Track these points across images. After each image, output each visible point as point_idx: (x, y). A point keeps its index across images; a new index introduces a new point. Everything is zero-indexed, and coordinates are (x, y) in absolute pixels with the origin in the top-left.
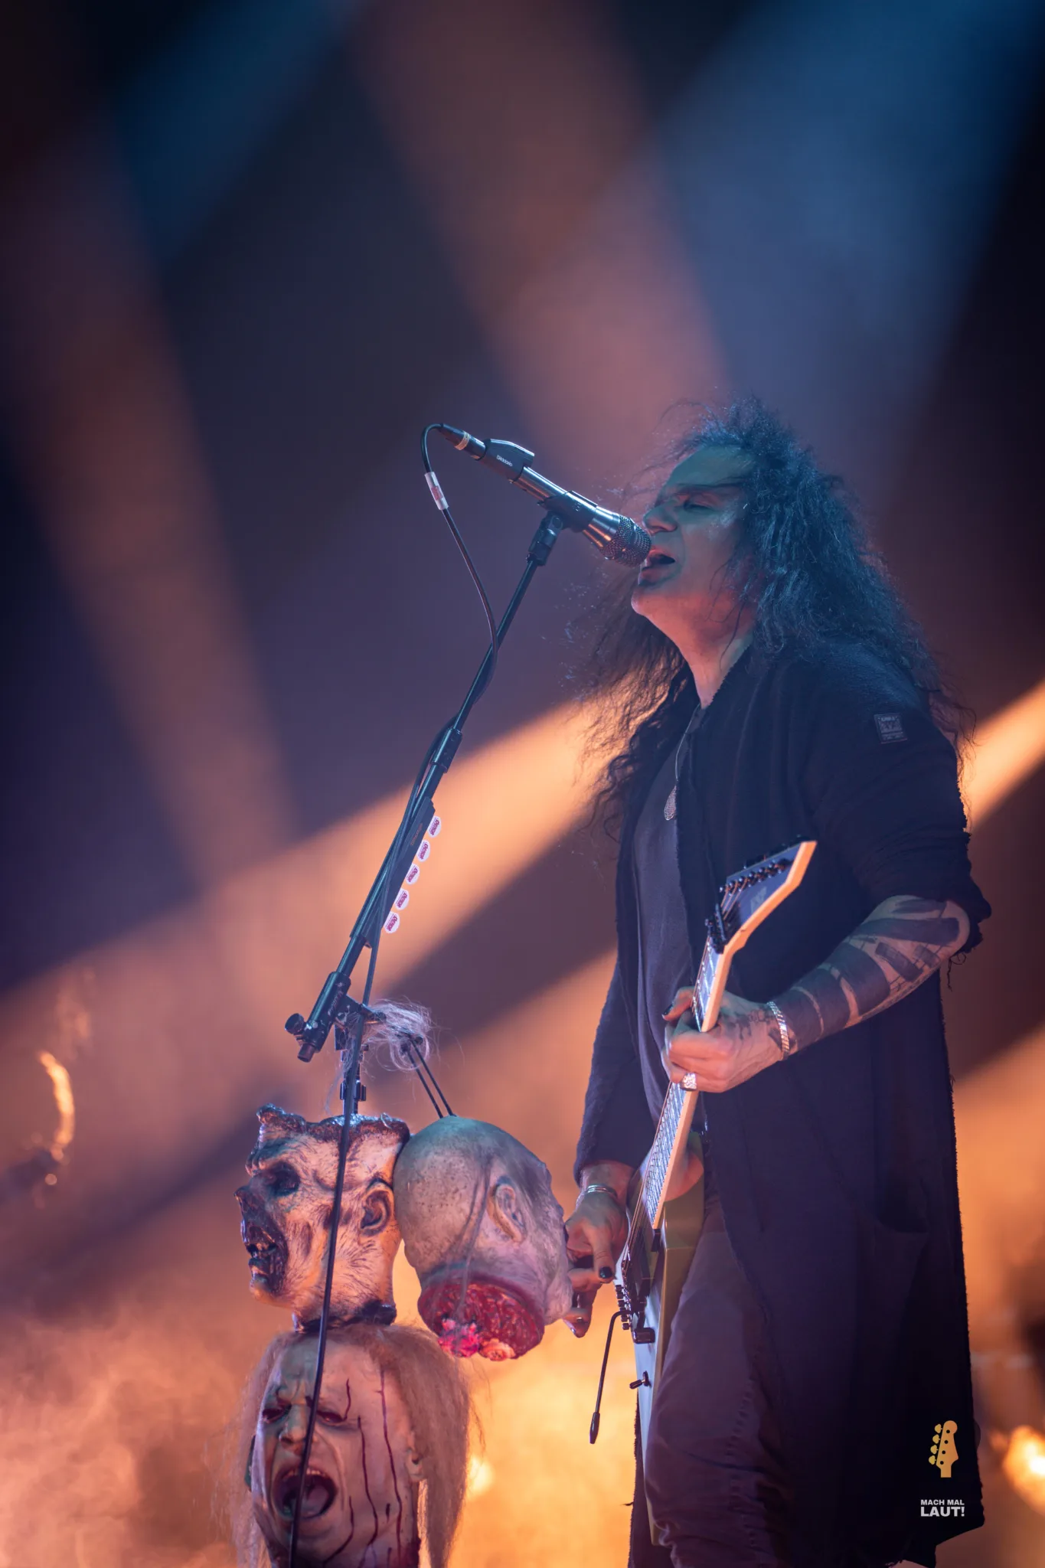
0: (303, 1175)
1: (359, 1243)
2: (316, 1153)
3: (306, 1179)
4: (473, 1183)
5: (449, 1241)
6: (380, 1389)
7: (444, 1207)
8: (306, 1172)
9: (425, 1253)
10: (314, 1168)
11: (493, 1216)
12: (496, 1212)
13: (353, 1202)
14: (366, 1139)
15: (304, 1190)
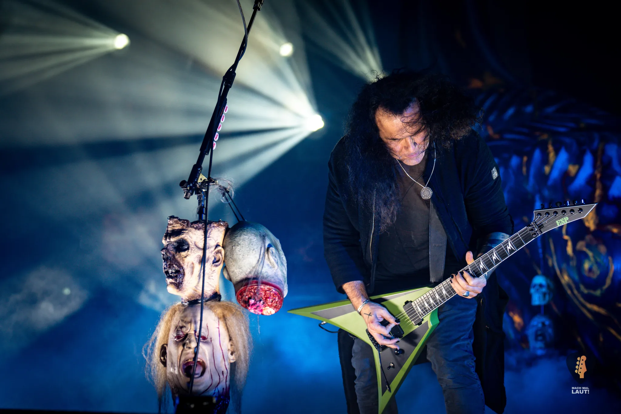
0: (190, 243)
1: (211, 270)
2: (195, 235)
3: (192, 245)
4: (260, 246)
5: (250, 269)
6: (218, 327)
7: (249, 256)
8: (191, 242)
9: (239, 273)
10: (195, 241)
11: (267, 259)
12: (269, 258)
13: (210, 254)
14: (213, 229)
15: (191, 249)
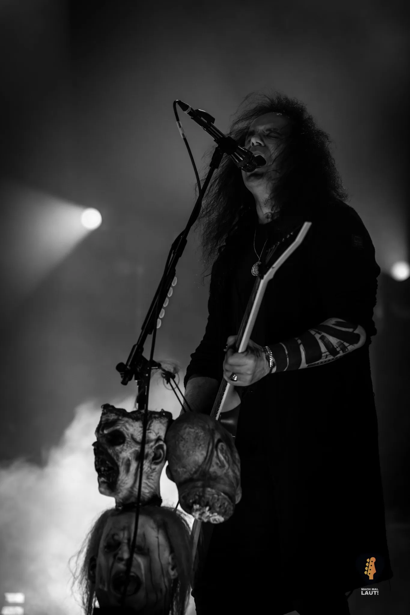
0: (127, 436)
1: (151, 468)
2: (132, 426)
3: (128, 439)
4: (208, 442)
6: (157, 536)
7: (194, 453)
10: (132, 433)
11: (216, 457)
12: (218, 455)
13: (149, 449)
14: (154, 421)
15: (127, 443)
